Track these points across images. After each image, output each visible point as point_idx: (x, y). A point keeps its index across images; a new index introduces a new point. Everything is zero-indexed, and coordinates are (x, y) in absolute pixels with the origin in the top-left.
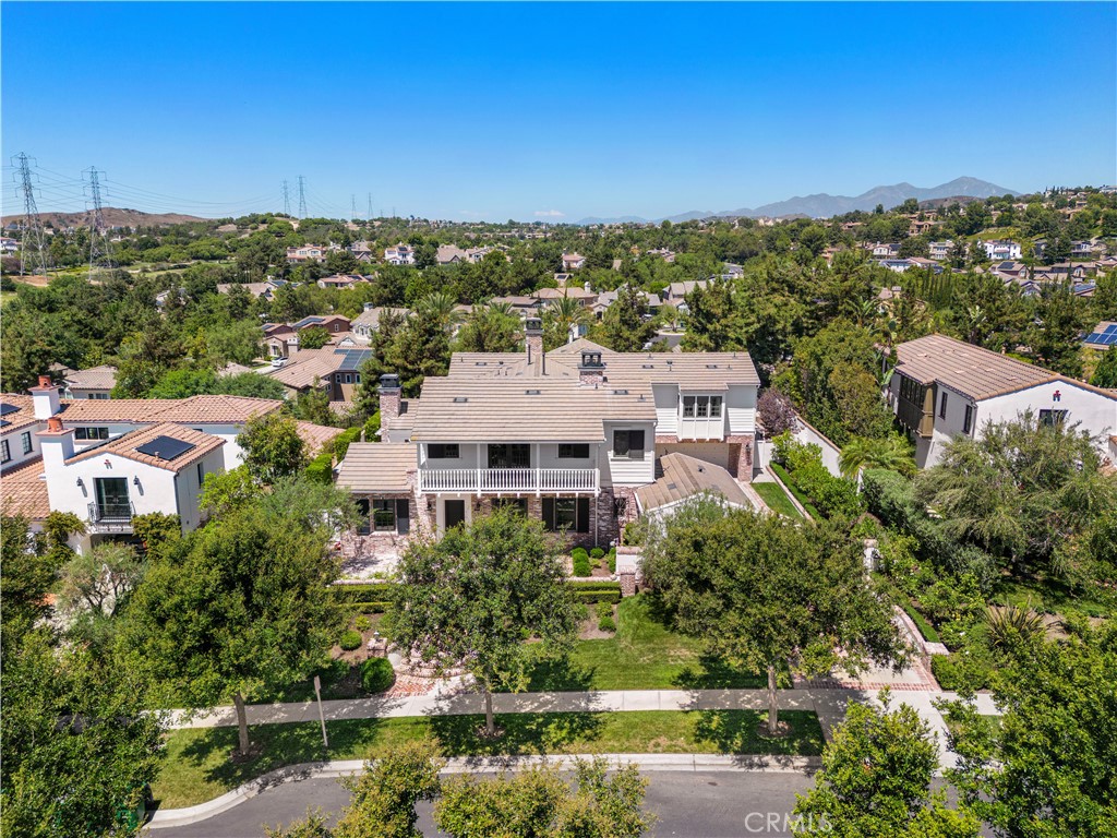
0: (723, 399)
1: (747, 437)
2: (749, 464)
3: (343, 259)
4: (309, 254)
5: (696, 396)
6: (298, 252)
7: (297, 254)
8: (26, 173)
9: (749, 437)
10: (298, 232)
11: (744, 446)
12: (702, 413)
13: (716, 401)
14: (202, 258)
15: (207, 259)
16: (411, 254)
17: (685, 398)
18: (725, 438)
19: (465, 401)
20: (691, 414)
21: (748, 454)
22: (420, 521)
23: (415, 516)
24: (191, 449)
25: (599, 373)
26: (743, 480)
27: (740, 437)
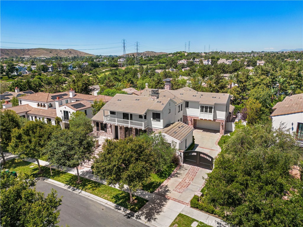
0: (213, 108)
1: (222, 121)
2: (223, 129)
3: (191, 63)
4: (183, 62)
5: (204, 106)
7: (180, 62)
8: (124, 44)
9: (223, 121)
10: (186, 56)
11: (221, 123)
12: (206, 111)
13: (211, 108)
16: (210, 62)
17: (201, 106)
18: (214, 120)
19: (120, 101)
20: (203, 111)
21: (223, 126)
22: (109, 130)
23: (108, 128)
24: (84, 106)
25: (156, 96)
26: (221, 134)
27: (220, 120)
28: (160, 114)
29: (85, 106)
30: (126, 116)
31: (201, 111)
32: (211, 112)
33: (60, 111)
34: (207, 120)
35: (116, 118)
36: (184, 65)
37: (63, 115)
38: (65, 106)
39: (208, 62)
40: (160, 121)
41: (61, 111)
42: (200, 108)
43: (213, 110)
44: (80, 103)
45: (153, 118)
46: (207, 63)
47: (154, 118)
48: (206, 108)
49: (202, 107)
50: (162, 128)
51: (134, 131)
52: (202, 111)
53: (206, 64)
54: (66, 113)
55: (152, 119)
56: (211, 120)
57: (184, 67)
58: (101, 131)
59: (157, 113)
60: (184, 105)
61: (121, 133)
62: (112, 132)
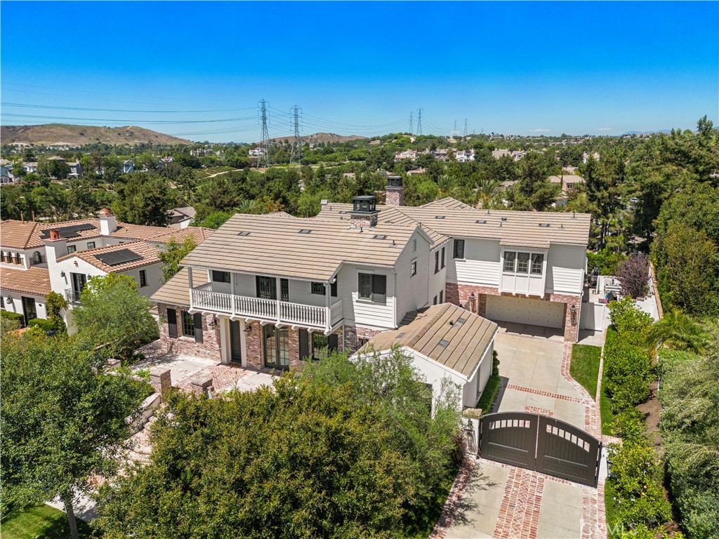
0: (545, 257)
1: (573, 298)
2: (574, 325)
3: (427, 159)
4: (408, 156)
5: (517, 251)
6: (401, 154)
8: (264, 111)
9: (576, 298)
10: (413, 143)
11: (569, 306)
12: (522, 269)
13: (538, 259)
14: (353, 160)
15: (356, 160)
16: (473, 155)
17: (505, 252)
18: (547, 296)
19: (247, 235)
20: (512, 269)
21: (574, 314)
22: (209, 333)
23: (206, 329)
24: (138, 260)
25: (367, 218)
26: (567, 340)
27: (565, 296)
28: (384, 277)
29: (142, 258)
30: (265, 286)
31: (506, 269)
32: (539, 272)
33: (60, 275)
34: (524, 296)
35: (231, 294)
36: (411, 163)
37: (70, 286)
38: (75, 259)
39: (468, 156)
40: (384, 302)
41: (63, 275)
42: (502, 259)
43: (545, 263)
44: (127, 250)
45: (359, 292)
46: (466, 157)
47: (363, 293)
48: (523, 257)
49: (509, 257)
50: (393, 325)
51: (296, 336)
52: (508, 268)
53: (463, 161)
54: (79, 281)
55: (355, 296)
56: (538, 297)
57: (411, 167)
58: (182, 338)
59: (373, 276)
60: (450, 252)
61: (249, 344)
62: (219, 342)
